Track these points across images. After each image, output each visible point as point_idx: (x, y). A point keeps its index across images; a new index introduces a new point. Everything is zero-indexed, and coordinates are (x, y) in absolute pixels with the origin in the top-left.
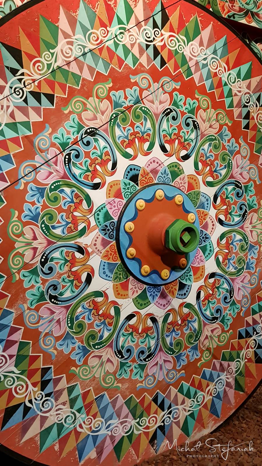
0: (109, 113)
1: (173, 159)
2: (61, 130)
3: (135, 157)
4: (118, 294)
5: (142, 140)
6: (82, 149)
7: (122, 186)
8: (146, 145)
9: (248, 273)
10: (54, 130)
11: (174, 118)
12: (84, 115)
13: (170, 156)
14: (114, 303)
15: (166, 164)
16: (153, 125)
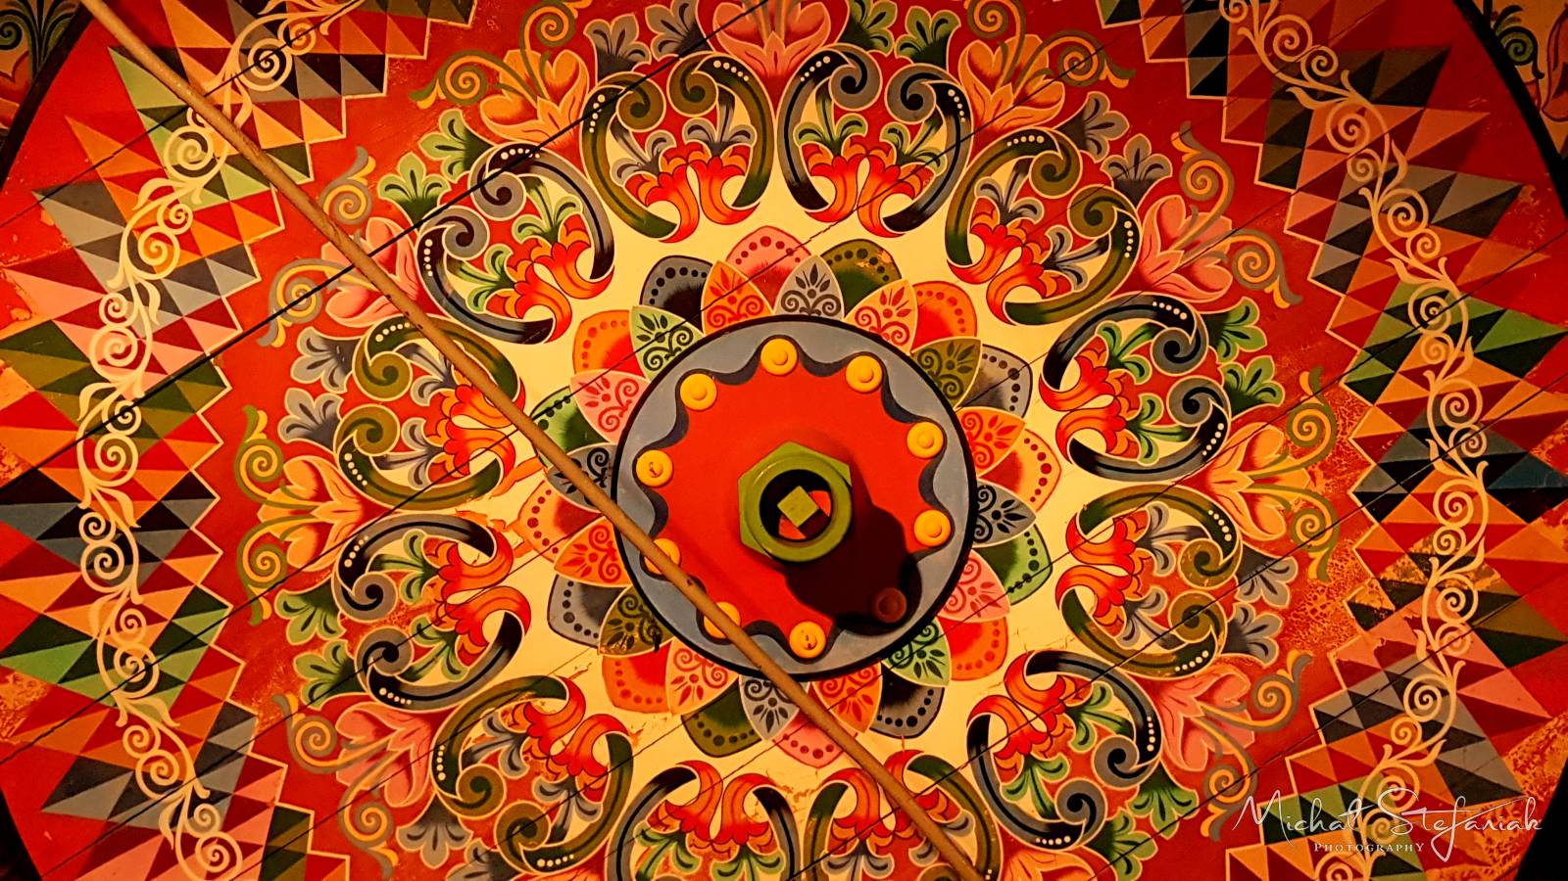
0: (582, 92)
1: (851, 229)
2: (409, 162)
3: (686, 231)
4: (622, 696)
5: (716, 172)
6: (480, 214)
7: (636, 329)
8: (732, 188)
9: (1240, 665)
10: (386, 164)
11: (849, 85)
12: (488, 108)
13: (834, 217)
14: (608, 722)
15: (818, 248)
16: (761, 119)
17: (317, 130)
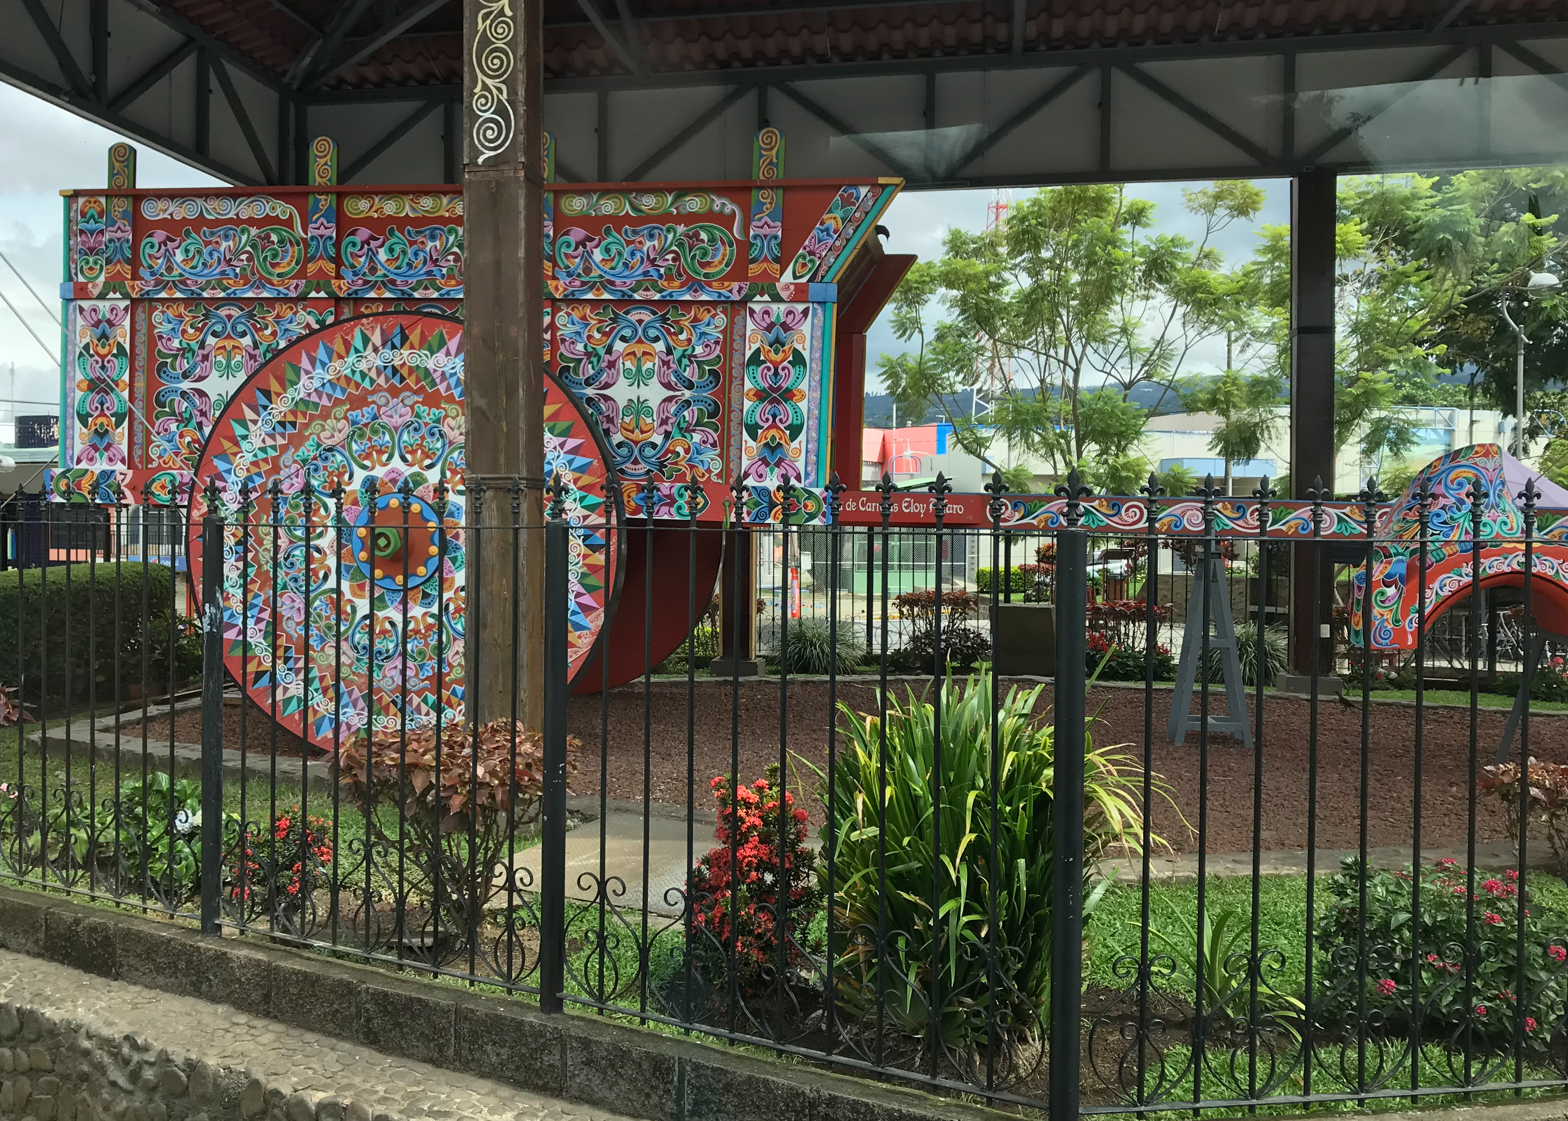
0: (347, 430)
1: (416, 469)
2: (302, 449)
3: (373, 468)
4: (354, 594)
5: (380, 452)
6: (320, 463)
7: (359, 495)
8: (385, 457)
10: (297, 450)
11: (415, 429)
12: (322, 435)
13: (411, 465)
14: (350, 601)
15: (407, 474)
16: (392, 438)
17: (280, 441)
